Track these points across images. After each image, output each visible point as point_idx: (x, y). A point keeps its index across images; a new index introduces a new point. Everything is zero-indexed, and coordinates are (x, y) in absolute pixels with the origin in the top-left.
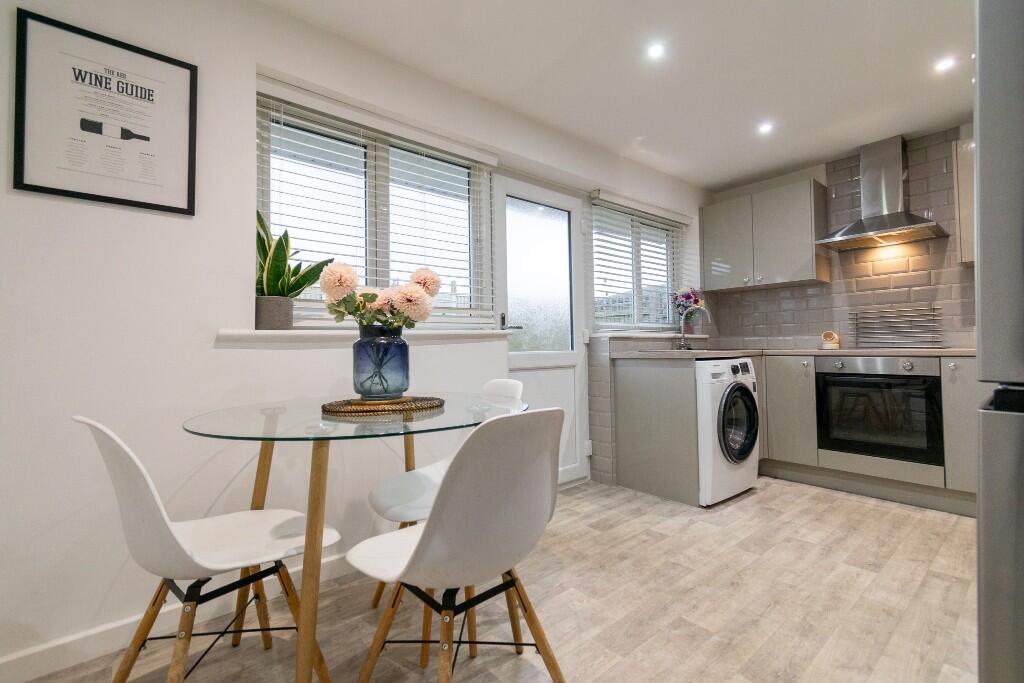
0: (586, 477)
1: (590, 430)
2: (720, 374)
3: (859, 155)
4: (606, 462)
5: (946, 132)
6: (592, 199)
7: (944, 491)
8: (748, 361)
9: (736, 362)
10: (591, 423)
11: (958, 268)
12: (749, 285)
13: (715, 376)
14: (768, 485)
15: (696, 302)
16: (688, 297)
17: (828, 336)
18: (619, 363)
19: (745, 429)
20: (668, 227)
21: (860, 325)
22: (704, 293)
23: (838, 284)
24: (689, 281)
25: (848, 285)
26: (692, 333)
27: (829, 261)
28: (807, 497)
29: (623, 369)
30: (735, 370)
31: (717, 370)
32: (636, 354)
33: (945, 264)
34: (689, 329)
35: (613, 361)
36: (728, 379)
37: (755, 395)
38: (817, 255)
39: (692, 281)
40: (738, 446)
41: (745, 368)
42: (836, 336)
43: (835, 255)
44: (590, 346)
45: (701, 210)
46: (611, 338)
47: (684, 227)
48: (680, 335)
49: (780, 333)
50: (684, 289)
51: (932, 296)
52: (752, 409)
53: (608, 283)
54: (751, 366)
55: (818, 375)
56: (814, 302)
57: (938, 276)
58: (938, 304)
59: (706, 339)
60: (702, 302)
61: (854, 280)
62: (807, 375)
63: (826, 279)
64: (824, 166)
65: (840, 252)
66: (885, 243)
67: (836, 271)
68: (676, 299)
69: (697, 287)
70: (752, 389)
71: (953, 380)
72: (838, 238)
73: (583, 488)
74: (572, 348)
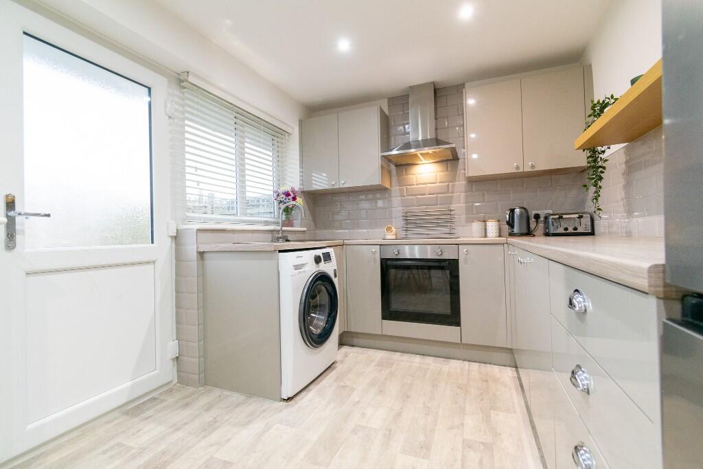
0: (171, 382)
1: (178, 329)
2: (303, 265)
3: (408, 95)
4: (192, 362)
5: (458, 85)
6: (180, 80)
7: (460, 345)
8: (330, 250)
9: (319, 252)
10: (178, 322)
11: (464, 182)
12: (335, 187)
13: (297, 267)
14: (346, 355)
15: (294, 199)
16: (287, 194)
17: (389, 229)
18: (207, 256)
19: (327, 314)
20: (275, 134)
21: (409, 221)
22: (303, 192)
23: (395, 189)
24: (291, 182)
25: (401, 191)
26: (292, 226)
27: (390, 172)
28: (373, 364)
29: (212, 263)
30: (317, 260)
31: (299, 262)
32: (230, 246)
33: (457, 179)
34: (288, 222)
35: (201, 254)
36: (311, 269)
37: (336, 281)
38: (382, 167)
39: (293, 182)
40: (319, 331)
41: (327, 257)
42: (393, 229)
43: (393, 167)
44: (177, 238)
45: (301, 123)
46: (199, 231)
47: (287, 135)
48: (279, 228)
49: (359, 227)
50: (287, 188)
51: (449, 201)
52: (332, 294)
53: (199, 172)
54: (333, 255)
55: (382, 260)
56: (380, 203)
57: (453, 186)
58: (453, 207)
59: (304, 231)
60: (300, 201)
61: (405, 188)
62: (375, 260)
63: (388, 186)
64: (386, 100)
65: (397, 166)
66: (424, 161)
67: (394, 179)
68: (278, 195)
69: (297, 187)
70: (332, 275)
71: (466, 261)
72: (395, 152)
73: (162, 398)
74: (152, 243)
